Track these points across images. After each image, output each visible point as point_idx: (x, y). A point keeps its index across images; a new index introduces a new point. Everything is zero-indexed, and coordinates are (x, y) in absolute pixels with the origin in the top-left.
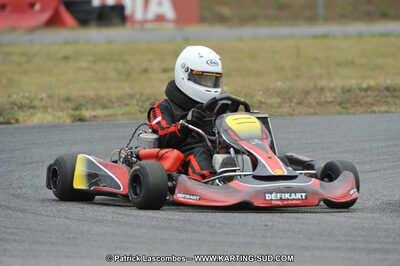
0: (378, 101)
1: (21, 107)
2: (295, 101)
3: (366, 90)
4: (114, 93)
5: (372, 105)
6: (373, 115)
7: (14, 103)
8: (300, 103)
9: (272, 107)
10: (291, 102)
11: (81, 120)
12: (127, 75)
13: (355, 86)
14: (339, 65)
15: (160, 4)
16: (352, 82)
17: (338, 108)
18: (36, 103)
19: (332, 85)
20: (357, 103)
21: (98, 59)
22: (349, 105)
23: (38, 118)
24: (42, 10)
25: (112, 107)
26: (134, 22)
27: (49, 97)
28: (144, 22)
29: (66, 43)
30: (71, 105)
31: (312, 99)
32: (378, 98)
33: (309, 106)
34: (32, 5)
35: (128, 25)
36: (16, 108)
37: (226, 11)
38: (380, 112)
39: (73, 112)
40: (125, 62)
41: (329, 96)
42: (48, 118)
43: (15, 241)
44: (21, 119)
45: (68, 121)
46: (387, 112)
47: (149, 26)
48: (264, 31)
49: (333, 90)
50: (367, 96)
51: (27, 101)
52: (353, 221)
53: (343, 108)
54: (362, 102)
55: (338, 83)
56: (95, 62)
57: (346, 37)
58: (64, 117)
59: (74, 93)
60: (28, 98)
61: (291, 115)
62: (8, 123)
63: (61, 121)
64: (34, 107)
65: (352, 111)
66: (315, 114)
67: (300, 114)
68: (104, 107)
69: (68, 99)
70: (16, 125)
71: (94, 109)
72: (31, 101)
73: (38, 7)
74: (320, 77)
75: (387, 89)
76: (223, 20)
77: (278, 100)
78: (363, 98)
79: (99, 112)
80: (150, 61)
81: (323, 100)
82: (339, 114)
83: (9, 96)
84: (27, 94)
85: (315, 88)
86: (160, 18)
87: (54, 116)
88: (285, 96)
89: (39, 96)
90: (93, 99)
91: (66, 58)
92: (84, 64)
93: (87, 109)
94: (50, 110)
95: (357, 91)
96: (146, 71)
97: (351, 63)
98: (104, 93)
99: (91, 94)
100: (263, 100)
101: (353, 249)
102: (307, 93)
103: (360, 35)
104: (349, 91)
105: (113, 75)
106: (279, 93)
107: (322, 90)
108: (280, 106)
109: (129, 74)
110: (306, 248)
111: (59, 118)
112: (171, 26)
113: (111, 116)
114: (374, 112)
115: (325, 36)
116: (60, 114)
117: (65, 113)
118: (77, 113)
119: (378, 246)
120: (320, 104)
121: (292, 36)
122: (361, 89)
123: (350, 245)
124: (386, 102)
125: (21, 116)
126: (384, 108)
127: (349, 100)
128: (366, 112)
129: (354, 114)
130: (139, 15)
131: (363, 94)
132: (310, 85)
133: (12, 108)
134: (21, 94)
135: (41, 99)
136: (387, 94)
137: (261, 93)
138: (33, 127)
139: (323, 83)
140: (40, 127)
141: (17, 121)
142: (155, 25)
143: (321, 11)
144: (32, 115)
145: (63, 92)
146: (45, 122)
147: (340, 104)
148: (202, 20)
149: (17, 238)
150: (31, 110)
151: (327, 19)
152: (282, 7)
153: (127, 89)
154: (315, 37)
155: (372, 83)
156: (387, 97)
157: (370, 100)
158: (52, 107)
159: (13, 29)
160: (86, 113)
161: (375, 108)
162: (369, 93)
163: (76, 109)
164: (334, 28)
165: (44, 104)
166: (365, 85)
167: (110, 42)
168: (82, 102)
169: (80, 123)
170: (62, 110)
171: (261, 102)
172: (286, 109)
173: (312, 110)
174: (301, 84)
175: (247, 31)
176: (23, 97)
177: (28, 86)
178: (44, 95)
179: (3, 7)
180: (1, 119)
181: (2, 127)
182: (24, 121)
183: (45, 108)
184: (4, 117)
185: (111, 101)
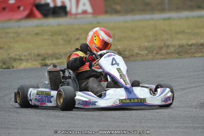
0: (197, 51)
1: (15, 60)
2: (155, 52)
3: (191, 45)
4: (62, 51)
5: (194, 53)
6: (195, 58)
7: (11, 58)
8: (157, 53)
9: (143, 56)
10: (153, 53)
11: (46, 65)
13: (185, 44)
14: (177, 33)
15: (84, 5)
16: (184, 42)
17: (177, 55)
18: (23, 57)
19: (173, 43)
20: (187, 52)
21: (54, 34)
22: (182, 54)
23: (24, 65)
24: (24, 10)
25: (61, 59)
26: (71, 14)
27: (29, 54)
28: (77, 14)
29: (37, 26)
31: (163, 52)
32: (197, 50)
33: (162, 54)
34: (19, 8)
35: (69, 16)
36: (12, 60)
37: (118, 8)
38: (198, 57)
39: (42, 62)
40: (67, 35)
41: (172, 49)
42: (29, 65)
43: (14, 128)
44: (15, 66)
45: (39, 66)
46: (202, 56)
47: (79, 16)
48: (138, 17)
49: (174, 46)
50: (192, 49)
51: (18, 57)
52: (186, 112)
53: (179, 55)
54: (189, 52)
55: (176, 42)
56: (52, 36)
57: (180, 18)
58: (37, 64)
59: (42, 51)
60: (18, 55)
61: (153, 59)
62: (8, 68)
63: (36, 66)
64: (22, 60)
65: (185, 56)
66: (165, 59)
67: (157, 59)
68: (57, 58)
69: (39, 55)
70: (12, 69)
71: (52, 60)
72: (20, 57)
73: (22, 8)
74: (167, 40)
75: (202, 45)
76: (116, 12)
77: (146, 52)
78: (189, 50)
79: (55, 61)
80: (80, 34)
81: (169, 51)
82: (177, 58)
83: (9, 54)
84: (18, 53)
85: (165, 45)
86: (85, 12)
87: (32, 64)
88: (149, 50)
89: (24, 54)
90: (51, 55)
91: (37, 34)
92: (46, 37)
93: (48, 60)
94: (30, 61)
95: (186, 46)
96: (78, 39)
97: (183, 32)
98: (57, 51)
99: (51, 52)
100: (139, 52)
101: (186, 127)
102: (161, 48)
103: (187, 18)
104: (182, 46)
105: (61, 42)
106: (146, 48)
107: (168, 46)
108: (147, 55)
109: (69, 41)
111: (34, 65)
112: (90, 16)
113: (61, 63)
114: (195, 57)
115: (169, 19)
116: (35, 63)
117: (37, 62)
118: (44, 62)
119: (199, 125)
120: (167, 53)
121: (152, 19)
122: (188, 45)
123: (185, 125)
124: (201, 51)
125: (15, 64)
126: (200, 54)
127: (182, 51)
128: (191, 57)
129: (185, 58)
130: (74, 11)
131: (189, 47)
132: (162, 44)
133: (10, 60)
134: (15, 53)
135: (25, 56)
136: (202, 47)
137: (137, 49)
138: (21, 70)
139: (168, 43)
140: (25, 70)
141: (13, 67)
142: (82, 16)
143: (166, 6)
144: (21, 64)
145: (36, 51)
146: (27, 67)
147: (178, 53)
148: (106, 12)
149: (15, 127)
150: (20, 61)
151: (170, 10)
152: (147, 4)
153: (69, 49)
154: (164, 19)
155: (194, 42)
156: (202, 49)
157: (193, 51)
158: (31, 59)
159: (10, 20)
160: (48, 62)
161: (196, 55)
162: (192, 47)
163: (43, 60)
164: (174, 15)
165: (26, 58)
166: (190, 43)
167: (59, 25)
168: (46, 56)
169: (44, 67)
170: (36, 60)
171: (137, 54)
172: (150, 57)
173: (163, 57)
174: (157, 44)
175: (129, 18)
176: (16, 55)
177: (18, 49)
178: (26, 53)
179: (4, 9)
180: (4, 66)
181: (6, 70)
182: (17, 67)
183: (27, 60)
184: (6, 65)
185: (61, 55)
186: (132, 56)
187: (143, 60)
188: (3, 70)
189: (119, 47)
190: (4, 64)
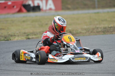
1: (11, 36)
2: (90, 31)
3: (110, 28)
4: (38, 31)
5: (112, 32)
6: (113, 35)
8: (91, 32)
9: (83, 33)
11: (29, 39)
12: (41, 26)
14: (102, 21)
15: (50, 5)
16: (106, 26)
17: (103, 33)
18: (16, 34)
19: (100, 26)
21: (33, 21)
23: (16, 39)
24: (17, 8)
25: (38, 35)
26: (43, 10)
27: (20, 33)
28: (46, 10)
29: (24, 17)
30: (26, 35)
31: (95, 31)
32: (114, 30)
34: (13, 7)
35: (41, 11)
36: (10, 36)
37: (69, 6)
40: (41, 22)
41: (100, 30)
42: (19, 38)
43: (11, 74)
44: (12, 39)
45: (25, 39)
48: (80, 12)
49: (101, 28)
51: (13, 34)
53: (104, 33)
54: (109, 31)
55: (102, 26)
57: (104, 13)
58: (24, 38)
59: (27, 31)
61: (89, 35)
64: (15, 36)
65: (107, 33)
66: (96, 35)
67: (92, 35)
68: (35, 35)
69: (25, 33)
70: (10, 41)
71: (32, 36)
73: (15, 7)
74: (97, 24)
76: (68, 9)
77: (85, 31)
79: (34, 36)
80: (48, 21)
81: (98, 31)
82: (103, 34)
83: (8, 33)
84: (13, 32)
85: (96, 27)
86: (50, 9)
87: (21, 38)
88: (87, 30)
90: (32, 33)
91: (24, 21)
93: (30, 36)
94: (20, 36)
96: (47, 24)
97: (106, 20)
98: (35, 31)
99: (31, 31)
101: (108, 73)
102: (93, 29)
103: (108, 12)
104: (105, 28)
106: (85, 29)
107: (98, 28)
108: (86, 33)
110: (94, 73)
112: (53, 12)
113: (37, 37)
114: (113, 34)
115: (98, 13)
120: (97, 32)
121: (89, 13)
122: (109, 27)
123: (108, 72)
125: (11, 38)
127: (106, 31)
128: (110, 34)
130: (44, 8)
131: (109, 29)
132: (94, 27)
134: (11, 32)
135: (17, 33)
137: (80, 29)
138: (15, 42)
139: (98, 26)
140: (17, 41)
141: (10, 40)
142: (49, 11)
143: (96, 6)
144: (15, 38)
145: (23, 31)
147: (103, 32)
148: (62, 9)
149: (11, 73)
150: (15, 37)
151: (99, 8)
152: (85, 5)
153: (41, 30)
154: (95, 13)
155: (112, 26)
157: (112, 30)
159: (8, 13)
160: (30, 37)
162: (111, 28)
163: (27, 36)
164: (101, 10)
166: (110, 26)
167: (36, 16)
168: (29, 34)
169: (28, 40)
170: (23, 36)
171: (80, 32)
173: (95, 34)
174: (92, 27)
175: (76, 12)
177: (13, 30)
178: (18, 32)
179: (5, 7)
180: (6, 39)
181: (6, 41)
182: (13, 40)
183: (18, 36)
184: (7, 39)
185: (37, 33)
186: (77, 33)
187: (83, 36)
188: (5, 41)
189: (70, 29)
190: (6, 38)
